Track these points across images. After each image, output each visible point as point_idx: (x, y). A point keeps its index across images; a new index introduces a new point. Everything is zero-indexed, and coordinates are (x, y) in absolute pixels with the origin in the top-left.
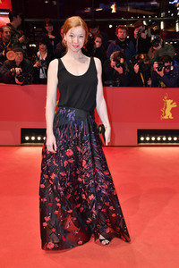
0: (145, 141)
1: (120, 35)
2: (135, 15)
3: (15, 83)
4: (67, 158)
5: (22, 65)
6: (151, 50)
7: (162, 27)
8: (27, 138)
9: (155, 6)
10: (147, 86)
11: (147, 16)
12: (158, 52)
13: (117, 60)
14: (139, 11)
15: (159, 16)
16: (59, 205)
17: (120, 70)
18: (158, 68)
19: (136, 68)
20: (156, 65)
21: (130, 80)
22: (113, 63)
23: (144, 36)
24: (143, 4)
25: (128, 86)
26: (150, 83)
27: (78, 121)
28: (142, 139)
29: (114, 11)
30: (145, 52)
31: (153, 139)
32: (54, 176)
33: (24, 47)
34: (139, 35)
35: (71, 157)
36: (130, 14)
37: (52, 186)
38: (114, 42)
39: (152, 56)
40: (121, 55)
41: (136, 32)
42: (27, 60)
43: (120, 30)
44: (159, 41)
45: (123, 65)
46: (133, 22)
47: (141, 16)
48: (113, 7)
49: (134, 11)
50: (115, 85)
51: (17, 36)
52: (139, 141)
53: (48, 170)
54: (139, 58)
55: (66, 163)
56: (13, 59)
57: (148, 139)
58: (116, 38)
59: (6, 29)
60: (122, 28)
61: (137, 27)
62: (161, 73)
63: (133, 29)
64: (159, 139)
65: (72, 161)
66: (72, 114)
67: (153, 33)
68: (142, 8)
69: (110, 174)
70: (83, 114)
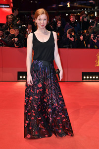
0: (86, 79)
1: (71, 19)
2: (80, 8)
3: (14, 47)
4: (38, 88)
5: (18, 37)
6: (89, 27)
7: (96, 15)
8: (21, 77)
9: (92, 3)
10: (87, 48)
11: (87, 9)
12: (93, 29)
13: (70, 34)
14: (83, 6)
15: (94, 9)
16: (34, 114)
17: (72, 39)
18: (93, 38)
19: (82, 38)
20: (92, 36)
21: (78, 45)
22: (68, 35)
23: (85, 20)
24: (85, 2)
25: (77, 48)
26: (89, 46)
27: (44, 68)
28: (85, 77)
29: (69, 6)
30: (87, 29)
31: (91, 77)
32: (31, 98)
33: (20, 27)
34: (83, 19)
35: (40, 88)
36: (78, 8)
37: (30, 104)
38: (68, 23)
39: (90, 31)
40: (73, 31)
41: (81, 18)
42: (21, 34)
43: (71, 17)
44: (94, 23)
45: (74, 36)
46: (79, 12)
47: (84, 9)
48: (68, 4)
49: (80, 6)
50: (69, 47)
51: (16, 21)
52: (83, 79)
53: (28, 95)
54: (83, 32)
55: (38, 91)
56: (13, 33)
57: (88, 77)
58: (69, 21)
59: (10, 17)
60: (73, 16)
61: (82, 15)
62: (95, 41)
63: (80, 16)
64: (94, 77)
65: (41, 90)
66: (41, 64)
67: (91, 18)
68: (85, 4)
69: (62, 97)
70: (47, 63)
